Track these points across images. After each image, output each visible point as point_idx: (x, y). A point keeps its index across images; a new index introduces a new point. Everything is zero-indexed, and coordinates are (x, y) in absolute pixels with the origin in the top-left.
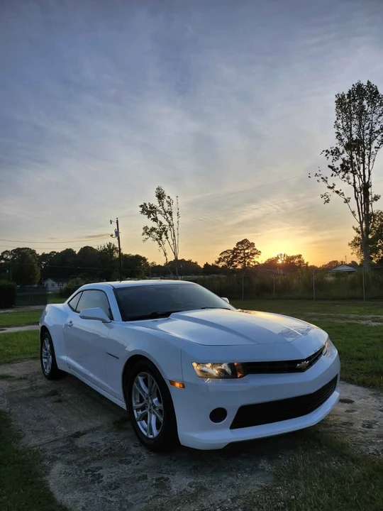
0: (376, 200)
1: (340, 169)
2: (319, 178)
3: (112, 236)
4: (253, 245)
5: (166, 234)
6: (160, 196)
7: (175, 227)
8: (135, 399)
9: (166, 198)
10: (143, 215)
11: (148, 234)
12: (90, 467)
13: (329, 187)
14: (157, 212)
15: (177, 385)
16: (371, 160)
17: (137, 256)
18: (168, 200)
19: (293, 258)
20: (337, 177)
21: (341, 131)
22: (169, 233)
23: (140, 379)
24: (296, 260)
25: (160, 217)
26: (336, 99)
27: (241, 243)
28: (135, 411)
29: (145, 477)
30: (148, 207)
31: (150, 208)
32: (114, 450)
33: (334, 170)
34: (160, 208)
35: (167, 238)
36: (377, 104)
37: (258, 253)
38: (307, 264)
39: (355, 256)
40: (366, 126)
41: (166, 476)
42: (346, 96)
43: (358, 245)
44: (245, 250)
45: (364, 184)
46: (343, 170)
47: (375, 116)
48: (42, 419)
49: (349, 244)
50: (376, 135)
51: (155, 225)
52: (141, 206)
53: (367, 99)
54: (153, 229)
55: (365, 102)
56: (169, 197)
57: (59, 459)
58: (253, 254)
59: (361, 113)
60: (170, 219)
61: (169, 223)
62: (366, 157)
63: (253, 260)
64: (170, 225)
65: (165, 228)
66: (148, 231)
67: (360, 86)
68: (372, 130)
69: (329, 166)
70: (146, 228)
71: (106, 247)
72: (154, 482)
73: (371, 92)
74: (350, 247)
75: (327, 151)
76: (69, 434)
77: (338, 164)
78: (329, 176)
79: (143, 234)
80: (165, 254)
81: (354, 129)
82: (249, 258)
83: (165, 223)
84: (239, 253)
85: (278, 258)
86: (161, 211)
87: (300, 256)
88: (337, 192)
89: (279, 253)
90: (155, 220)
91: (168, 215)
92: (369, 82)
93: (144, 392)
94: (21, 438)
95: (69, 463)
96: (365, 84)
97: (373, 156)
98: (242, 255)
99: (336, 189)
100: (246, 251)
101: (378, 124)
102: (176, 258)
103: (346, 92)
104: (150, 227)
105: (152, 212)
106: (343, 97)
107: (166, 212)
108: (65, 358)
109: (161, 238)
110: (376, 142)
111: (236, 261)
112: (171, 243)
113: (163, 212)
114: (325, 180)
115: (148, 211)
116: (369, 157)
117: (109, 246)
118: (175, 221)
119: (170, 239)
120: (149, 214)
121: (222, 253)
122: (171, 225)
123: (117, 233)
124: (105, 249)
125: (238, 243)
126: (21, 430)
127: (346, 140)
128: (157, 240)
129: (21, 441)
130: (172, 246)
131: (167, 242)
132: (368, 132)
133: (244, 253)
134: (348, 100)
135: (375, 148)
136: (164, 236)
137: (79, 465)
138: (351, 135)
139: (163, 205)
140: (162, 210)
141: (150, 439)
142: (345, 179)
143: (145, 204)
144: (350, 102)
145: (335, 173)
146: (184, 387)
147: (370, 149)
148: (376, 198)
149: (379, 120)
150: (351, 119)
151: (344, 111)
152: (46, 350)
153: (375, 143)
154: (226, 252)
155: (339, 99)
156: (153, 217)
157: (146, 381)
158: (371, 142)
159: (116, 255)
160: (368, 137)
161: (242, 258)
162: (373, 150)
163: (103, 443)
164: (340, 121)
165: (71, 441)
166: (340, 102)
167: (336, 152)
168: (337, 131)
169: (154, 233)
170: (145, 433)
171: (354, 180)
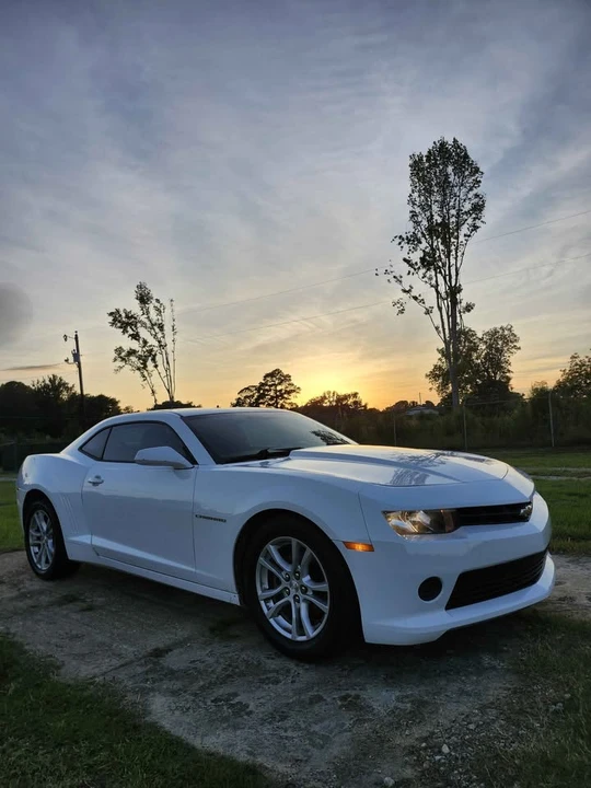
0: (469, 311)
1: (419, 264)
2: (390, 277)
3: (67, 361)
4: (287, 378)
5: (154, 360)
6: (144, 299)
7: (169, 348)
8: (262, 584)
9: (154, 301)
10: (113, 328)
11: (123, 359)
12: (215, 695)
13: (404, 291)
14: (139, 325)
15: (360, 547)
16: (459, 254)
17: (101, 397)
18: (157, 305)
19: (346, 397)
20: (416, 275)
21: (418, 210)
22: (159, 358)
23: (272, 549)
24: (351, 401)
25: (144, 333)
26: (411, 162)
27: (272, 375)
28: (262, 603)
29: (320, 699)
30: (124, 315)
31: (127, 317)
32: (237, 667)
33: (411, 265)
34: (143, 318)
35: (156, 366)
36: (467, 173)
37: (296, 390)
38: (365, 406)
39: (434, 392)
40: (451, 204)
41: (353, 693)
42: (424, 159)
43: (439, 376)
44: (276, 385)
45: (450, 287)
46: (424, 266)
47: (464, 190)
48: (77, 636)
49: (427, 376)
50: (465, 217)
51: (135, 345)
52: (111, 314)
53: (454, 164)
54: (132, 352)
55: (450, 169)
56: (158, 301)
57: (153, 690)
58: (289, 393)
59: (445, 185)
60: (160, 335)
61: (159, 342)
62: (453, 248)
63: (288, 401)
64: (160, 346)
65: (152, 350)
66: (124, 356)
67: (443, 145)
68: (460, 210)
69: (405, 260)
70: (119, 350)
71: (47, 382)
72: (339, 703)
73: (457, 154)
74: (428, 380)
75: (400, 237)
76: (143, 652)
77: (416, 257)
78: (404, 274)
79: (115, 360)
80: (153, 392)
81: (435, 208)
82: (283, 398)
83: (152, 342)
84: (268, 391)
85: (324, 398)
86: (145, 323)
87: (355, 395)
88: (415, 298)
89: (326, 390)
90: (135, 337)
91: (157, 330)
92: (455, 141)
93: (280, 569)
94: (58, 668)
95: (174, 693)
96: (451, 142)
97: (461, 249)
98: (272, 393)
99: (414, 293)
100: (279, 388)
101: (467, 201)
102: (172, 398)
103: (425, 153)
104: (126, 348)
105: (131, 324)
106: (421, 159)
107: (153, 325)
108: (86, 539)
109: (145, 367)
110: (466, 226)
111: (263, 403)
112: (163, 374)
113: (149, 324)
114: (398, 280)
115: (124, 323)
116: (456, 249)
117: (52, 381)
118: (168, 340)
119: (161, 368)
120: (124, 327)
121: (241, 391)
122: (162, 346)
123: (76, 356)
124: (46, 386)
125: (267, 376)
126: (51, 656)
127: (425, 223)
128: (139, 369)
129: (63, 671)
130: (165, 380)
131: (155, 372)
132: (453, 212)
133: (276, 391)
134: (427, 165)
135: (465, 235)
136: (150, 364)
137: (196, 695)
138: (432, 216)
139: (148, 313)
140: (146, 321)
141: (302, 642)
142: (426, 279)
143: (118, 311)
144: (430, 167)
145: (412, 270)
146: (371, 548)
147: (457, 238)
148: (469, 308)
149: (470, 196)
150: (429, 192)
151: (422, 179)
152: (38, 530)
153: (464, 230)
154: (247, 388)
155: (415, 162)
156: (131, 332)
157: (285, 552)
158: (459, 226)
159: (65, 396)
160: (453, 219)
161: (272, 398)
162: (462, 238)
163: (211, 660)
164: (416, 194)
165: (154, 663)
166: (417, 166)
167: (413, 240)
168: (411, 209)
169: (133, 358)
170: (289, 636)
171: (437, 281)
